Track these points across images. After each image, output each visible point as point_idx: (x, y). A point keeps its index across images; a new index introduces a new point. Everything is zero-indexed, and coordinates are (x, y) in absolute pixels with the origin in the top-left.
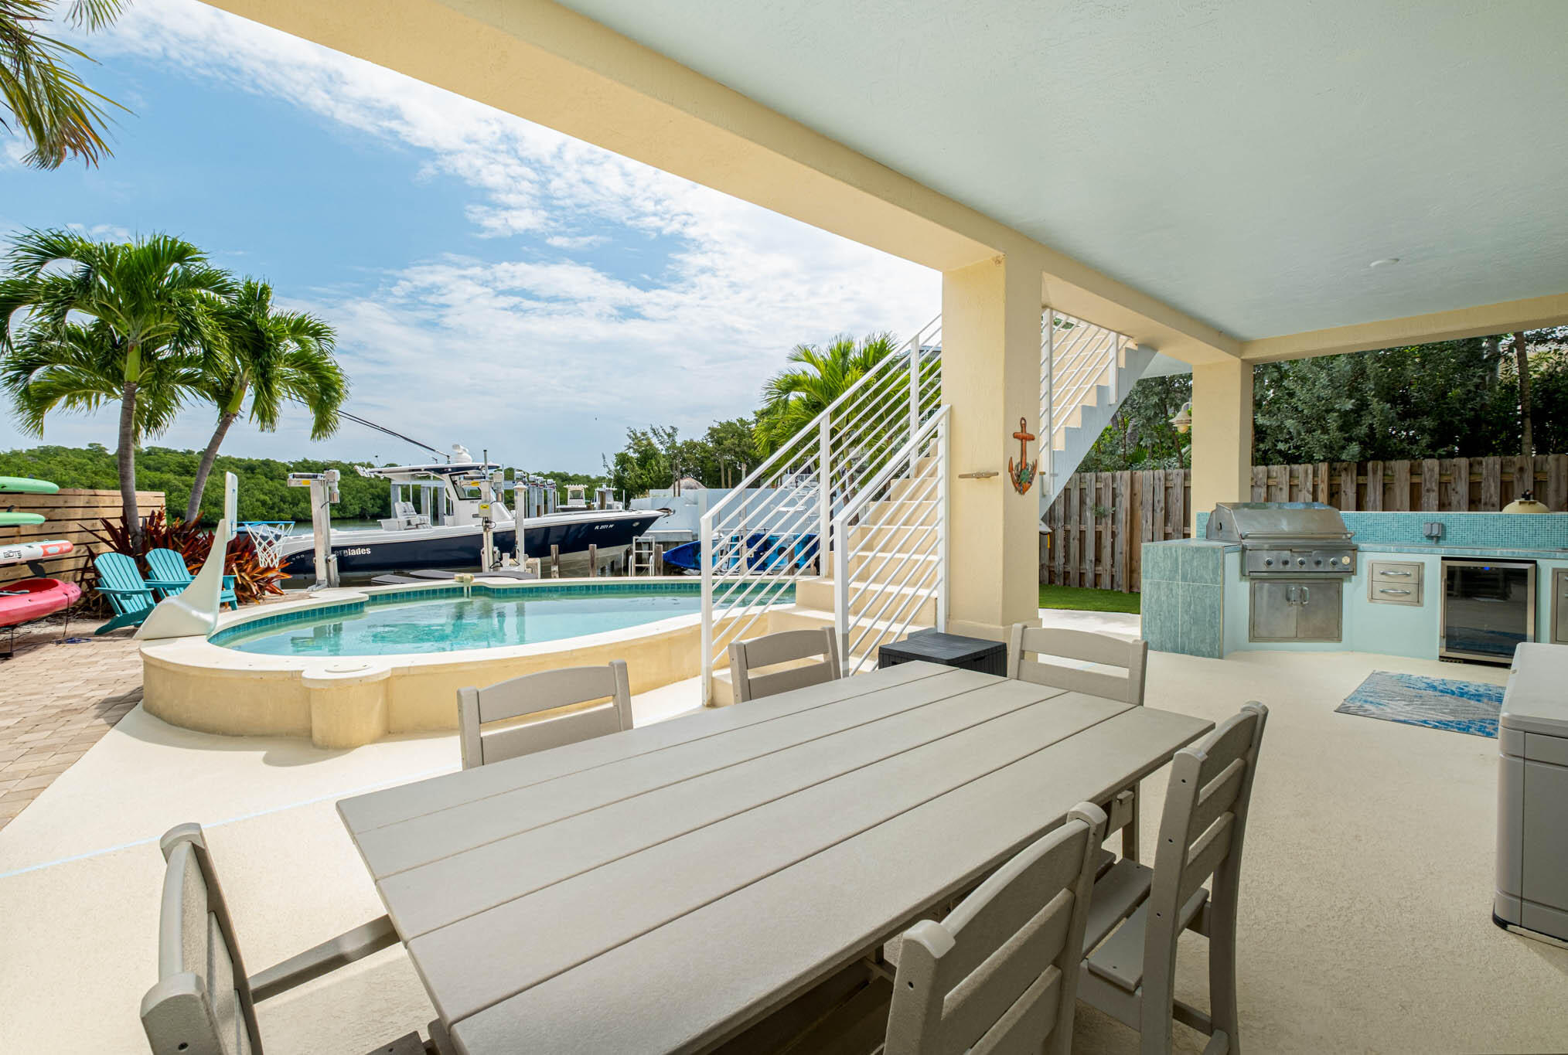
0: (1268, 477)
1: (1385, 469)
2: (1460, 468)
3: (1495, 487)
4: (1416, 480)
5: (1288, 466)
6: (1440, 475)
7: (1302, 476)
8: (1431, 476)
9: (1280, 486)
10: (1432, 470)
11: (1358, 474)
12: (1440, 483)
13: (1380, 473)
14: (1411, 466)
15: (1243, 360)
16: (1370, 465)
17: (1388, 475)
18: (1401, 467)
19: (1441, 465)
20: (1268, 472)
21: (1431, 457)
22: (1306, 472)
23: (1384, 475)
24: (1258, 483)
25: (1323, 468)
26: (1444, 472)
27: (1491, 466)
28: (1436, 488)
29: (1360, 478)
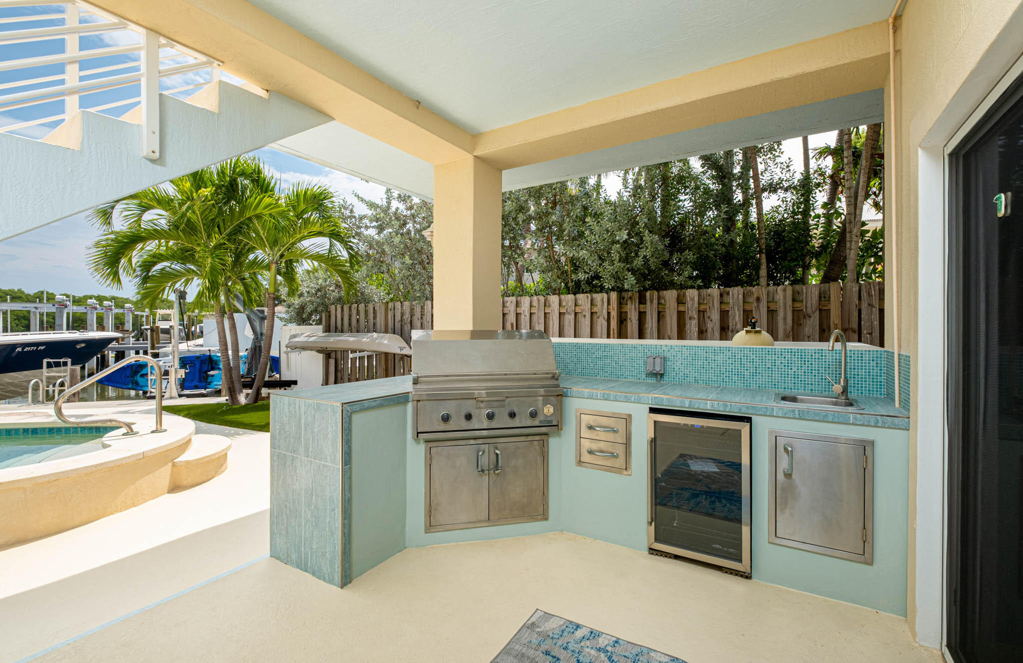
0: (576, 305)
1: (659, 298)
2: (713, 297)
3: (739, 316)
4: (682, 308)
5: (589, 295)
6: (699, 304)
7: (599, 303)
8: (693, 305)
9: (584, 313)
10: (692, 299)
11: (640, 303)
12: (699, 311)
13: (655, 302)
14: (678, 296)
15: (475, 156)
16: (648, 294)
17: (661, 304)
18: (670, 295)
19: (699, 295)
20: (576, 300)
21: (692, 287)
22: (603, 300)
23: (659, 304)
24: (568, 311)
25: (614, 295)
26: (702, 301)
27: (736, 296)
28: (696, 316)
29: (641, 306)
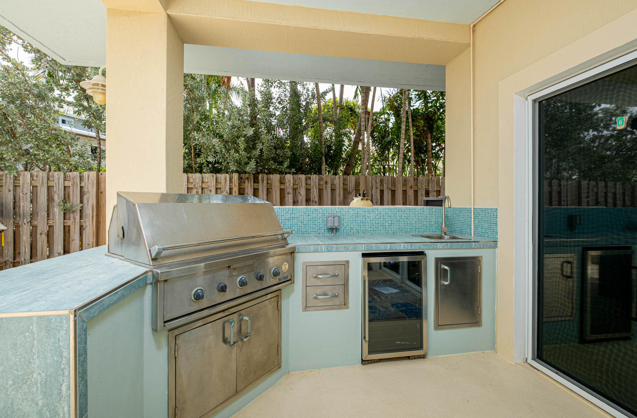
0: (202, 182)
1: (268, 179)
2: (302, 180)
3: (316, 192)
4: (282, 187)
5: (214, 174)
6: (293, 184)
7: (223, 181)
8: (290, 185)
9: (210, 188)
10: (289, 181)
11: (254, 182)
12: (293, 189)
13: (265, 182)
14: (280, 177)
15: (168, 15)
16: (260, 176)
17: (269, 183)
18: (276, 177)
19: (293, 179)
20: (202, 178)
21: (290, 173)
22: (226, 179)
23: (267, 183)
24: (196, 186)
25: (235, 176)
26: (295, 183)
27: (314, 180)
28: (291, 192)
29: (255, 184)
